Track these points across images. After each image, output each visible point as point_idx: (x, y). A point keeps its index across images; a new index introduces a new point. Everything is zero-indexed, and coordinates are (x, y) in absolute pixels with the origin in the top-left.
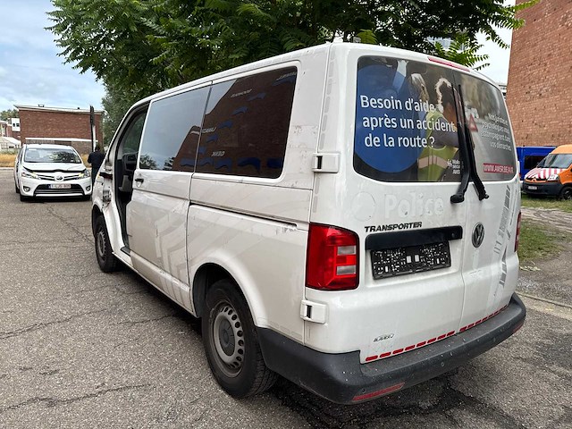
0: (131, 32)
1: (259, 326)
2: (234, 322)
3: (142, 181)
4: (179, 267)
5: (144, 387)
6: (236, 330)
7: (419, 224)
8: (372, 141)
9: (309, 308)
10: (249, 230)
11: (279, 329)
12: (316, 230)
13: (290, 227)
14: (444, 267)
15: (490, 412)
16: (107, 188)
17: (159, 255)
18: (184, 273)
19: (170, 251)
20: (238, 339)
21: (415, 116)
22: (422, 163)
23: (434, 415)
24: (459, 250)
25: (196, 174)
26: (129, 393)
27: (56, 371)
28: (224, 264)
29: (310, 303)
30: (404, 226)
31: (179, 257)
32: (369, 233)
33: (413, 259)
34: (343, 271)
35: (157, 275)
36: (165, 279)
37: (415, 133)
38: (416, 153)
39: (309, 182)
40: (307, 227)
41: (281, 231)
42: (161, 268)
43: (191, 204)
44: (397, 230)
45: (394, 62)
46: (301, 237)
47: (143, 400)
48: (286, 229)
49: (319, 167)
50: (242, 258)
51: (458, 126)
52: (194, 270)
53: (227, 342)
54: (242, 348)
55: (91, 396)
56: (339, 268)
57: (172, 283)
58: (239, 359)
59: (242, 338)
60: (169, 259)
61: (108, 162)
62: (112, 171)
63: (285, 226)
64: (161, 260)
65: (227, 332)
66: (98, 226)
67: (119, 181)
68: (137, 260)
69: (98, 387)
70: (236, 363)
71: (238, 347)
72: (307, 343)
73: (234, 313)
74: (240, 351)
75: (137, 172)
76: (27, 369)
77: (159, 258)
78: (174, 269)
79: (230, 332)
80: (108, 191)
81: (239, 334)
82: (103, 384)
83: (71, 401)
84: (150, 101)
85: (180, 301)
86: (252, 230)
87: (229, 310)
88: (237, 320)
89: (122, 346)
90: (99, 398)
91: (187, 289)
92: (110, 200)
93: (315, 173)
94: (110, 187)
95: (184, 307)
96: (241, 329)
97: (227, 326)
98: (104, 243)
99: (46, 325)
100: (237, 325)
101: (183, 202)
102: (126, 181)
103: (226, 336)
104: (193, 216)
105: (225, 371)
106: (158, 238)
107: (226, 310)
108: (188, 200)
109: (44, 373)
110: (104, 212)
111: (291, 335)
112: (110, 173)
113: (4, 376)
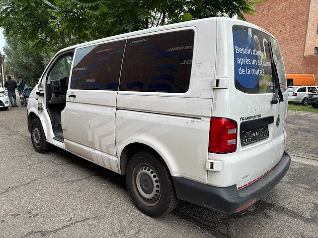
0: (31, 6)
1: (175, 176)
2: (152, 175)
3: (74, 96)
4: (108, 147)
5: (97, 217)
6: (154, 179)
7: (260, 116)
8: (242, 71)
9: (212, 164)
10: (165, 123)
11: (189, 177)
12: (215, 121)
13: (196, 120)
14: (267, 138)
15: (282, 210)
16: (40, 102)
17: (91, 140)
18: (112, 150)
19: (100, 137)
20: (155, 184)
21: (257, 58)
22: (261, 83)
23: (258, 214)
24: (272, 128)
25: (120, 92)
26: (90, 222)
27: (37, 215)
28: (147, 143)
29: (212, 161)
30: (255, 117)
31: (110, 140)
32: (242, 121)
33: (255, 134)
34: (230, 143)
35: (89, 152)
36: (96, 154)
37: (257, 67)
38: (258, 78)
39: (210, 94)
40: (209, 120)
41: (190, 122)
42: (92, 148)
43: (117, 109)
44: (252, 119)
45: (246, 28)
46: (206, 125)
47: (100, 225)
48: (193, 121)
49: (217, 85)
50: (160, 139)
51: (272, 64)
52: (121, 147)
53: (147, 187)
54: (159, 189)
55: (67, 226)
56: (229, 141)
57: (102, 156)
58: (156, 195)
59: (158, 184)
60: (100, 142)
61: (40, 86)
62: (44, 92)
63: (193, 119)
64: (93, 143)
65: (146, 181)
66: (33, 125)
67: (48, 99)
68: (70, 144)
69: (69, 221)
70: (154, 198)
71: (155, 189)
72: (209, 183)
73: (151, 170)
74: (157, 191)
75: (69, 91)
76: (17, 215)
77: (91, 142)
78: (104, 148)
79: (149, 181)
80: (41, 104)
81: (156, 181)
82: (71, 219)
83: (55, 231)
84: (75, 49)
85: (107, 166)
86: (168, 123)
87: (147, 168)
88: (154, 174)
89: (72, 196)
90: (72, 227)
91: (115, 159)
92: (42, 109)
93: (213, 89)
94: (43, 101)
95: (110, 169)
96: (157, 178)
97: (147, 177)
98: (39, 135)
99: (17, 187)
100: (155, 177)
101: (111, 108)
102: (53, 97)
103: (146, 183)
104: (120, 116)
105: (145, 203)
106: (91, 130)
107: (145, 169)
108: (115, 107)
109: (30, 217)
110: (40, 116)
111: (197, 180)
112: (42, 92)
113: (3, 221)
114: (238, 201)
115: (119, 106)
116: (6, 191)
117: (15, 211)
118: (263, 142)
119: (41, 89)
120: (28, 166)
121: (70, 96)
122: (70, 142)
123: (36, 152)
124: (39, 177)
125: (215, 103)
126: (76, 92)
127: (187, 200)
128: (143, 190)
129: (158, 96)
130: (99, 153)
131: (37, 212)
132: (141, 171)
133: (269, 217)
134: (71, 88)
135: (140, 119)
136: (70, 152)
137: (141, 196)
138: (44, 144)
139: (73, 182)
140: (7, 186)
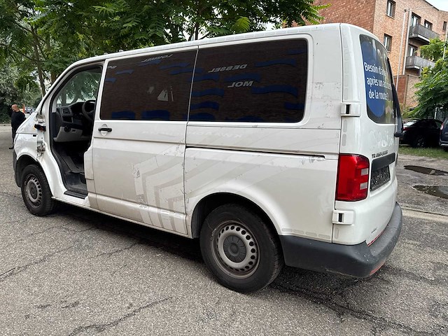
2: (244, 236)
3: (109, 130)
4: (171, 201)
6: (248, 242)
7: (387, 152)
9: (341, 215)
10: (268, 164)
11: (304, 234)
12: (344, 159)
13: (316, 158)
14: (389, 180)
16: (40, 139)
17: (139, 191)
18: (179, 205)
19: (156, 187)
20: (250, 248)
21: (382, 78)
22: (386, 111)
25: (190, 123)
27: (76, 304)
28: (240, 192)
29: (341, 212)
30: (383, 153)
31: (176, 191)
32: (373, 159)
34: (362, 187)
35: (136, 210)
36: (149, 212)
37: (383, 90)
38: (384, 103)
39: (337, 123)
40: (337, 157)
41: (307, 162)
42: (141, 203)
43: (187, 147)
44: (381, 156)
45: (371, 39)
46: (332, 165)
47: (176, 309)
48: (313, 160)
49: (348, 112)
53: (235, 253)
54: (255, 254)
55: (129, 315)
56: (362, 185)
57: (159, 215)
58: (251, 263)
59: (254, 247)
60: (157, 195)
61: (40, 115)
62: (46, 123)
63: (311, 158)
64: (143, 196)
65: (235, 244)
66: (26, 175)
67: (54, 132)
68: (101, 200)
69: (129, 308)
70: (247, 267)
71: (250, 254)
72: (335, 240)
73: (242, 230)
74: (253, 257)
75: (98, 123)
76: (45, 307)
77: (140, 195)
78: (163, 203)
79: (239, 244)
80: (42, 142)
81: (251, 244)
82: (131, 305)
83: (116, 323)
84: (104, 60)
85: (168, 228)
86: (272, 163)
87: (236, 227)
88: (247, 234)
89: (118, 273)
90: (138, 315)
91: (183, 217)
92: (44, 150)
93: (342, 117)
94: (45, 138)
95: (175, 233)
96: (251, 240)
97: (235, 240)
98: (38, 189)
99: (26, 267)
100: (248, 238)
101: (176, 146)
102: (61, 132)
103: (234, 247)
104: (192, 156)
105: (233, 275)
106: (140, 178)
107: (232, 228)
108: (183, 144)
109: (66, 307)
110: (40, 161)
111: (318, 237)
112: (42, 125)
113: (27, 317)
114: (372, 261)
115: (189, 142)
116: (11, 274)
117: (39, 301)
118: (386, 186)
119: (41, 120)
120: (29, 236)
121: (100, 130)
122: (99, 197)
123: (32, 216)
124: (54, 251)
125: (345, 136)
126: (110, 123)
127: (299, 265)
128: (229, 257)
130: (156, 210)
131: (76, 300)
132: (226, 232)
133: (388, 282)
134: (102, 117)
135: (228, 160)
136: (99, 211)
137: (225, 265)
138: (48, 202)
139: (111, 254)
140: (10, 267)
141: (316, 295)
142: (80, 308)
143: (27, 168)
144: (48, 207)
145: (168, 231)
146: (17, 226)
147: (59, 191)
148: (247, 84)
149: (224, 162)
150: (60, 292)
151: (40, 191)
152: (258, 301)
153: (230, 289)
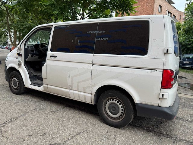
2: (119, 104)
3: (55, 57)
4: (84, 89)
5: (85, 131)
6: (120, 106)
9: (163, 95)
11: (147, 103)
12: (165, 71)
13: (153, 71)
17: (69, 84)
18: (89, 90)
19: (78, 82)
20: (121, 109)
26: (83, 134)
27: (45, 134)
29: (163, 93)
31: (87, 84)
32: (175, 71)
35: (67, 92)
36: (73, 93)
40: (162, 70)
41: (149, 72)
42: (70, 89)
43: (93, 65)
46: (160, 74)
47: (90, 135)
48: (151, 72)
49: (167, 52)
53: (114, 111)
54: (123, 111)
55: (70, 139)
56: (171, 82)
57: (79, 94)
58: (121, 115)
60: (78, 85)
61: (19, 49)
62: (22, 52)
63: (151, 71)
65: (114, 107)
66: (11, 76)
67: (26, 57)
68: (50, 88)
69: (69, 135)
70: (119, 117)
71: (121, 111)
72: (160, 105)
73: (117, 101)
74: (122, 113)
75: (49, 53)
76: (31, 136)
77: (70, 86)
78: (80, 89)
79: (116, 107)
80: (20, 61)
81: (122, 107)
83: (65, 142)
85: (82, 100)
86: (133, 73)
87: (114, 100)
89: (60, 120)
90: (74, 138)
91: (90, 95)
92: (21, 65)
93: (165, 54)
94: (22, 60)
95: (85, 102)
96: (122, 105)
97: (114, 105)
99: (17, 118)
101: (88, 64)
102: (29, 57)
103: (114, 109)
104: (96, 69)
105: (112, 120)
106: (70, 78)
107: (113, 100)
108: (91, 63)
109: (41, 135)
110: (19, 70)
111: (152, 104)
112: (20, 53)
113: (24, 140)
114: (174, 114)
115: (94, 63)
116: (11, 121)
117: (27, 133)
119: (20, 51)
120: (15, 104)
121: (51, 56)
122: (49, 86)
123: (14, 94)
124: (28, 110)
126: (55, 53)
127: (144, 116)
128: (111, 112)
129: (126, 57)
130: (77, 92)
131: (44, 132)
132: (110, 102)
134: (52, 51)
136: (48, 93)
137: (109, 116)
138: (22, 88)
139: (55, 112)
140: (10, 118)
141: (147, 128)
142: (47, 136)
143: (12, 73)
144: (22, 90)
145: (82, 101)
146: (8, 99)
147: (28, 83)
148: (106, 39)
149: (110, 72)
150: (36, 129)
151: (18, 83)
152: (124, 131)
153: (111, 126)
